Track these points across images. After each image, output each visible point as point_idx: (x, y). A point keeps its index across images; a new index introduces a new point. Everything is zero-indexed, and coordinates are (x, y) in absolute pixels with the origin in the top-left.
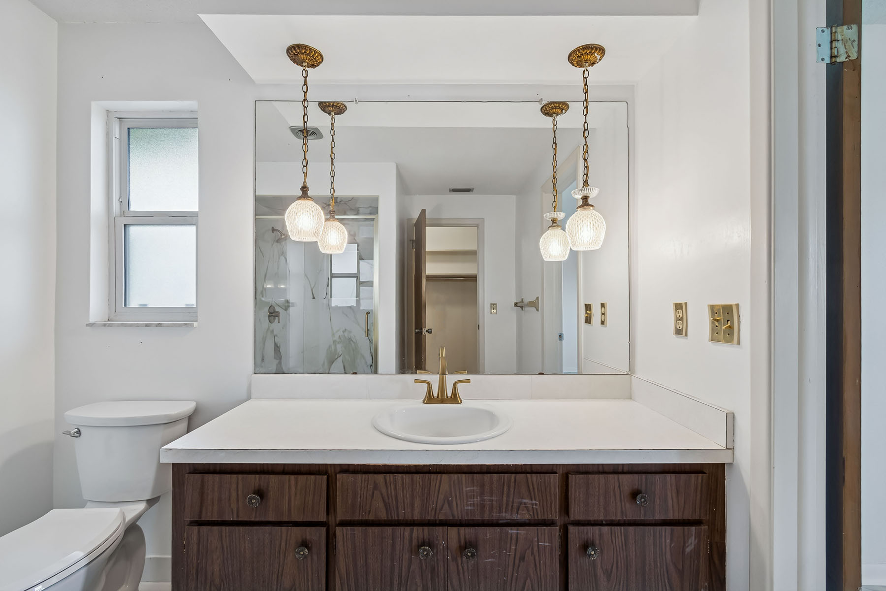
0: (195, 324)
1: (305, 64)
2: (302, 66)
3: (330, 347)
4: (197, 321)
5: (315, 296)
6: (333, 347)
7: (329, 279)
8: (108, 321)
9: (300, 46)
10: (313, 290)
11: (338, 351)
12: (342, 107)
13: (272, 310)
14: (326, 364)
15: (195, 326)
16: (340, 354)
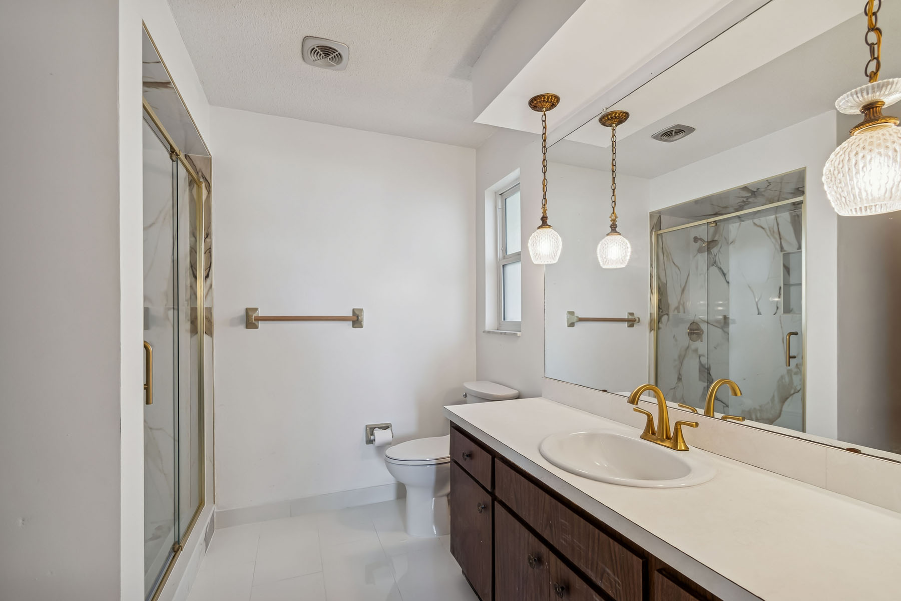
0: (519, 334)
1: (544, 109)
2: (542, 111)
3: (782, 377)
4: (520, 331)
5: (760, 311)
6: (787, 379)
7: (780, 288)
8: (498, 330)
9: (535, 99)
10: (758, 304)
11: (795, 384)
12: (622, 115)
13: (695, 327)
14: (777, 399)
15: (518, 335)
16: (799, 389)
